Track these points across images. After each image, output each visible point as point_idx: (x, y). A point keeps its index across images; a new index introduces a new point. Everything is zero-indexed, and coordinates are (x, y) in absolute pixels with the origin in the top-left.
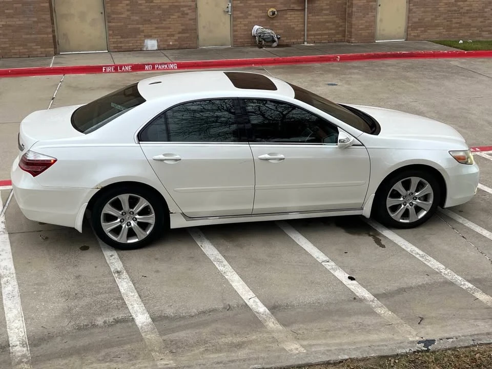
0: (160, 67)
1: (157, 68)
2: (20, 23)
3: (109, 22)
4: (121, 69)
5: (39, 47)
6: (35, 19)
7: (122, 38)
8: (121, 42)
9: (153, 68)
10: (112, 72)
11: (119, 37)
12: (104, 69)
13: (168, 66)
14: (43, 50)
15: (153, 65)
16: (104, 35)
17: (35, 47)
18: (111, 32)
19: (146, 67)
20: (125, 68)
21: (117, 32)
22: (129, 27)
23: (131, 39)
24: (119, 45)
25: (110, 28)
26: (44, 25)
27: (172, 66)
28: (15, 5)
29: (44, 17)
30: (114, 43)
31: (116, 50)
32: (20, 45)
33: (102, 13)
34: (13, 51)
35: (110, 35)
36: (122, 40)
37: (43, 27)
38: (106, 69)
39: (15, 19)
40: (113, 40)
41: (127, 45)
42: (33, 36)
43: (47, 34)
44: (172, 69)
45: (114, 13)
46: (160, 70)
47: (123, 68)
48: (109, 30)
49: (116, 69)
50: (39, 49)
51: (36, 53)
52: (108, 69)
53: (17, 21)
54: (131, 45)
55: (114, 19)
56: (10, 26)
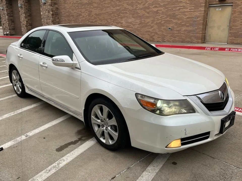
0: (233, 50)
1: (232, 50)
2: (191, 29)
3: (230, 30)
4: (214, 49)
5: (195, 39)
6: (196, 28)
7: (235, 38)
8: (234, 40)
9: (230, 50)
10: (209, 50)
11: (234, 37)
12: (206, 48)
13: (237, 50)
14: (197, 40)
15: (230, 49)
16: (227, 36)
17: (194, 39)
18: (230, 35)
19: (226, 49)
20: (216, 49)
21: (233, 35)
22: (240, 33)
23: (239, 39)
24: (233, 41)
25: (230, 33)
26: (199, 30)
27: (240, 50)
28: (190, 22)
29: (200, 27)
30: (231, 40)
31: (231, 43)
32: (189, 38)
33: (228, 26)
34: (186, 40)
35: (229, 36)
36: (235, 39)
37: (199, 31)
38: (207, 48)
39: (189, 28)
40: (230, 39)
41: (237, 41)
42: (194, 35)
43: (200, 34)
44: (239, 51)
45: (233, 26)
46: (233, 51)
47: (215, 49)
48: (230, 34)
49: (211, 49)
50: (195, 40)
51: (194, 41)
52: (208, 49)
53: (190, 28)
54: (239, 41)
55: (233, 29)
56: (187, 30)
